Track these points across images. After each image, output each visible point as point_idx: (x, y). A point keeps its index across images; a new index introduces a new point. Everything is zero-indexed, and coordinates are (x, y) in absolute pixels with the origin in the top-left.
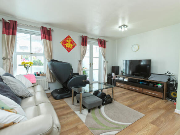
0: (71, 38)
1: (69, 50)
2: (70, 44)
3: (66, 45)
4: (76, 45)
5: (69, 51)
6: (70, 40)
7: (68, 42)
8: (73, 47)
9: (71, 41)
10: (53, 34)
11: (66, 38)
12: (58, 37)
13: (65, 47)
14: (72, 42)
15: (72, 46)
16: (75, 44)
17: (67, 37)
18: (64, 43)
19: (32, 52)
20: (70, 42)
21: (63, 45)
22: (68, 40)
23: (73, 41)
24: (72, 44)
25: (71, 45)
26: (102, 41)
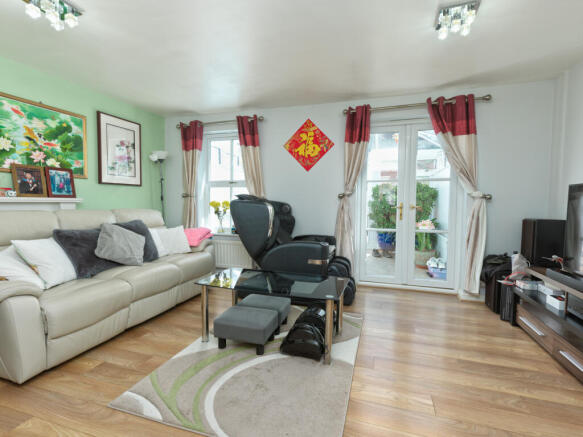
0: (313, 125)
1: (308, 163)
2: (312, 145)
3: (301, 150)
4: (330, 144)
5: (308, 168)
6: (312, 134)
7: (305, 142)
8: (322, 153)
9: (315, 136)
10: (263, 129)
11: (301, 131)
12: (276, 133)
13: (298, 157)
14: (320, 138)
15: (318, 149)
16: (330, 142)
17: (302, 127)
18: (294, 144)
19: (235, 179)
20: (312, 139)
21: (291, 152)
22: (306, 133)
23: (322, 135)
24: (318, 144)
25: (316, 146)
26: (454, 102)
